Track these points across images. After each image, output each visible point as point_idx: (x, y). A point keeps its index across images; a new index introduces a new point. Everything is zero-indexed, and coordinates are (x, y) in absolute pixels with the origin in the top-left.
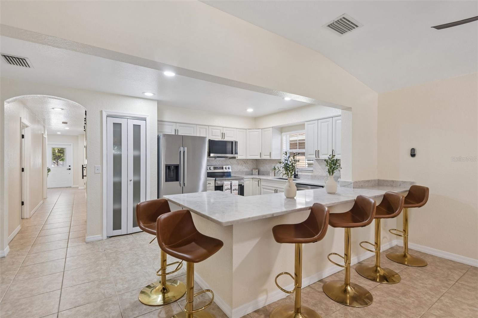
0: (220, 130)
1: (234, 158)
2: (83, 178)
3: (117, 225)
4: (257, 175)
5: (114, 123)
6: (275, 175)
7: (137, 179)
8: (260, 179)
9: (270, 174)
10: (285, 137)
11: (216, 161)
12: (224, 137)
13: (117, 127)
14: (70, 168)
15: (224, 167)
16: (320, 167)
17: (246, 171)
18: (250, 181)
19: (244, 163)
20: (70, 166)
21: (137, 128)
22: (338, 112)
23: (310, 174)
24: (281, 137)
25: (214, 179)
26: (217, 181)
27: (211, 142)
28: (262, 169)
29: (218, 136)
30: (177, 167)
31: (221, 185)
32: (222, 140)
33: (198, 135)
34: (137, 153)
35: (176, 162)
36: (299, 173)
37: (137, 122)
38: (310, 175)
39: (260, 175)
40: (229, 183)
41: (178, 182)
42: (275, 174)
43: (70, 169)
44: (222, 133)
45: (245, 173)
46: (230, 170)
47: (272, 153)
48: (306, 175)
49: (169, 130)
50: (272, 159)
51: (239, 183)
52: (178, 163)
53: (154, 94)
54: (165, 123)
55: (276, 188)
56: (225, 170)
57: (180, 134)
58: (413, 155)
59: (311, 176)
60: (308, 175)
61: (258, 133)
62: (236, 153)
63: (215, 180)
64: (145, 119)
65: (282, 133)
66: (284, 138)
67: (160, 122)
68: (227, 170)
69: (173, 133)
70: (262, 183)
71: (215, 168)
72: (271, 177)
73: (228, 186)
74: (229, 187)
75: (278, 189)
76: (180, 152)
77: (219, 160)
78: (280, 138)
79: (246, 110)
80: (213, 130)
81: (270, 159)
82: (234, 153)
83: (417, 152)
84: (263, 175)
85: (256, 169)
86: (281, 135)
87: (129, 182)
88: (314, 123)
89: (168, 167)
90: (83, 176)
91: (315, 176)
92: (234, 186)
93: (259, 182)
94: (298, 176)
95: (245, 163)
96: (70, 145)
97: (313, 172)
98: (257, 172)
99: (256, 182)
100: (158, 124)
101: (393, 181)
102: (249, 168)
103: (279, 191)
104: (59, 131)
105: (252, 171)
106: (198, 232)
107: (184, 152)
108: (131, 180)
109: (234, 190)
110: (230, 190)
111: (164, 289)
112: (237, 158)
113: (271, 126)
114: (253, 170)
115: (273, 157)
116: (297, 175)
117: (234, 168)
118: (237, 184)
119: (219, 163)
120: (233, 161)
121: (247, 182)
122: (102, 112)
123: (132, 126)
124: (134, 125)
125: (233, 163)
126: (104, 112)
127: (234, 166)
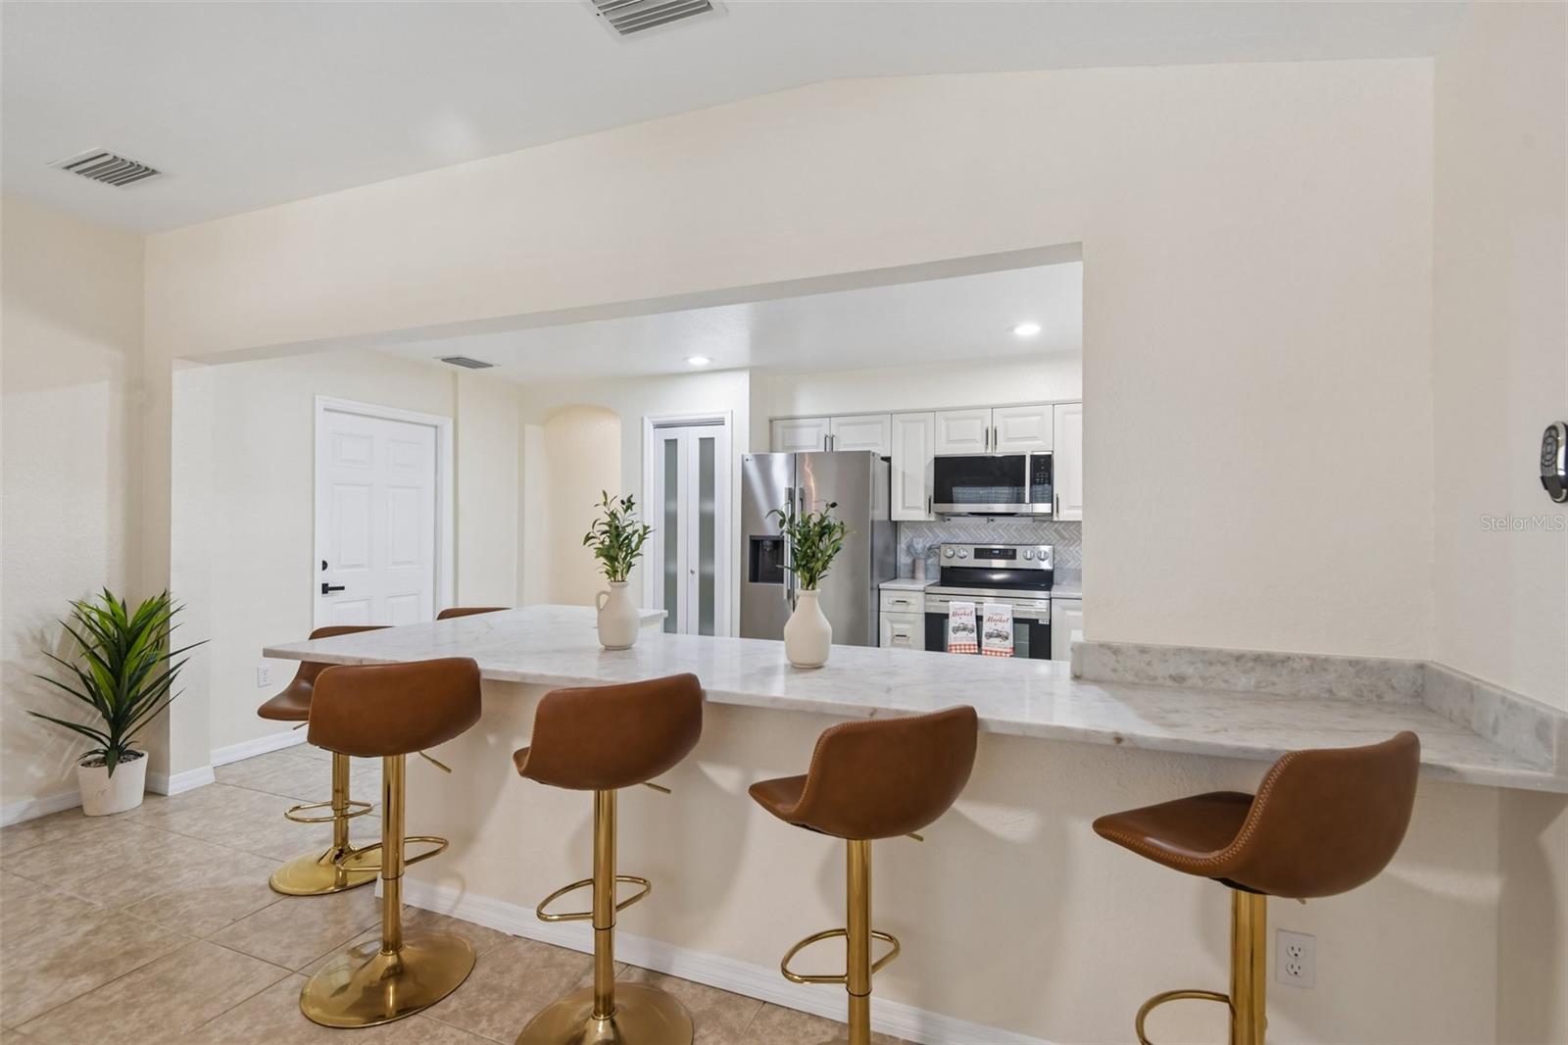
0: (982, 419)
5: (666, 441)
7: (707, 569)
13: (671, 445)
15: (1020, 551)
21: (707, 445)
27: (944, 463)
29: (973, 441)
30: (781, 544)
31: (945, 612)
32: (989, 452)
34: (706, 507)
37: (706, 432)
40: (968, 606)
44: (989, 429)
51: (1015, 612)
53: (710, 359)
56: (1019, 563)
57: (837, 450)
62: (1044, 497)
64: (721, 422)
69: (820, 448)
71: (980, 553)
73: (969, 618)
74: (972, 622)
80: (951, 423)
82: (1027, 500)
87: (689, 575)
92: (992, 620)
108: (694, 572)
109: (990, 636)
110: (975, 635)
112: (1055, 519)
117: (1070, 559)
118: (1010, 616)
119: (1006, 537)
120: (1063, 531)
121: (1070, 613)
122: (642, 419)
123: (698, 442)
124: (701, 439)
125: (1064, 538)
126: (646, 419)
127: (1071, 548)
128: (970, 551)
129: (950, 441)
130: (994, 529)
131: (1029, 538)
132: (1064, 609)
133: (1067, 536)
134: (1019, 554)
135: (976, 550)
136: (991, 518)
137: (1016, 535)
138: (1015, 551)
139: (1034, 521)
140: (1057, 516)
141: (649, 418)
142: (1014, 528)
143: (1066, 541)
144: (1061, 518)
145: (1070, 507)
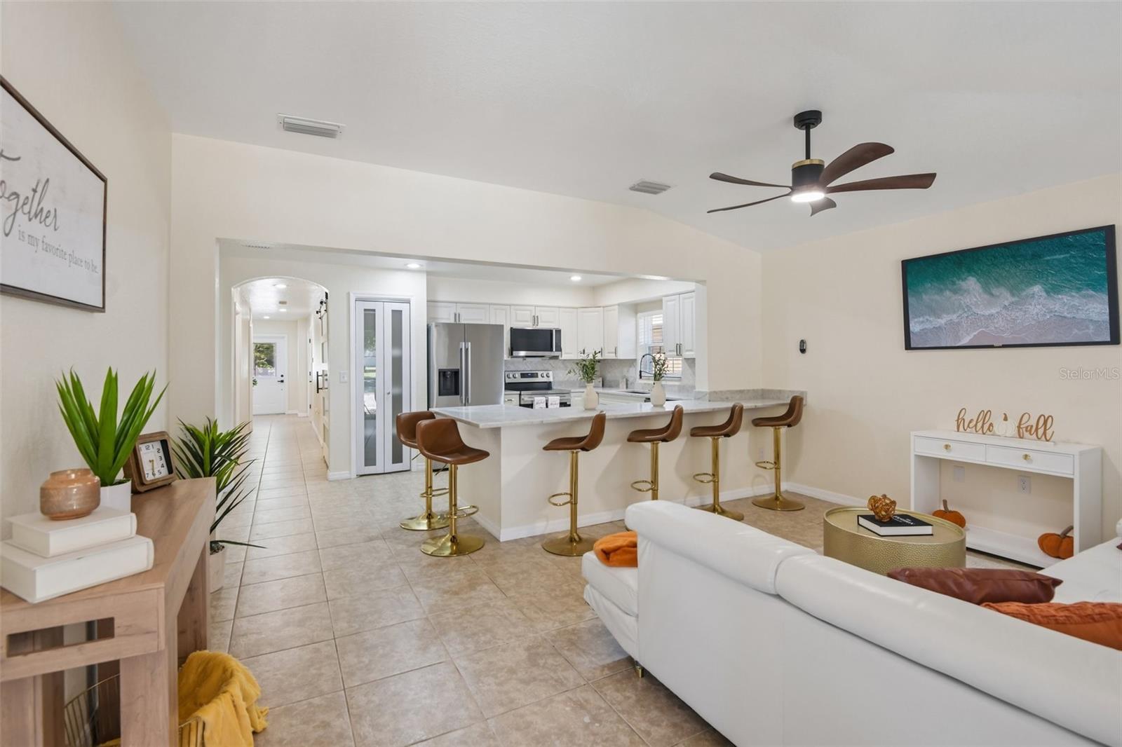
0: (530, 311)
1: (556, 357)
2: (318, 392)
3: (370, 459)
5: (366, 312)
6: (627, 387)
7: (397, 391)
9: (620, 385)
10: (643, 320)
11: (526, 364)
12: (536, 323)
13: (370, 316)
14: (282, 379)
15: (540, 373)
20: (282, 376)
21: (397, 315)
22: (691, 286)
23: (677, 383)
24: (636, 321)
25: (519, 392)
26: (522, 397)
27: (514, 332)
28: (610, 377)
29: (527, 321)
30: (456, 373)
31: (530, 403)
32: (535, 328)
33: (493, 323)
34: (397, 352)
35: (455, 367)
37: (397, 307)
39: (606, 387)
40: (543, 399)
41: (458, 397)
42: (627, 384)
43: (282, 381)
44: (534, 316)
45: (572, 384)
46: (551, 379)
47: (618, 348)
49: (446, 316)
51: (561, 400)
52: (459, 368)
53: (421, 264)
54: (439, 304)
56: (539, 379)
57: (462, 321)
58: (803, 351)
59: (679, 386)
61: (596, 313)
62: (559, 349)
63: (520, 395)
64: (408, 302)
65: (636, 313)
66: (641, 322)
67: (432, 303)
68: (545, 379)
69: (452, 321)
71: (523, 376)
72: (621, 390)
73: (543, 404)
74: (543, 406)
76: (461, 349)
77: (531, 362)
78: (634, 322)
79: (570, 277)
80: (518, 312)
82: (554, 350)
83: (809, 347)
84: (610, 387)
85: (600, 377)
86: (636, 317)
87: (386, 396)
88: (674, 300)
89: (442, 373)
90: (318, 389)
92: (551, 404)
96: (283, 337)
97: (680, 381)
100: (427, 306)
101: (780, 391)
104: (267, 315)
106: (464, 445)
107: (467, 350)
108: (389, 393)
111: (430, 515)
112: (560, 358)
113: (617, 303)
115: (621, 356)
117: (556, 376)
118: (558, 402)
119: (534, 367)
120: (554, 363)
121: (576, 398)
122: (349, 294)
123: (391, 312)
124: (393, 311)
125: (554, 367)
126: (351, 294)
127: (556, 372)
128: (518, 375)
129: (517, 321)
131: (540, 367)
133: (556, 366)
134: (539, 375)
135: (521, 374)
138: (537, 374)
139: (544, 360)
141: (354, 294)
142: (535, 363)
143: (556, 368)
144: (563, 358)
145: (566, 353)
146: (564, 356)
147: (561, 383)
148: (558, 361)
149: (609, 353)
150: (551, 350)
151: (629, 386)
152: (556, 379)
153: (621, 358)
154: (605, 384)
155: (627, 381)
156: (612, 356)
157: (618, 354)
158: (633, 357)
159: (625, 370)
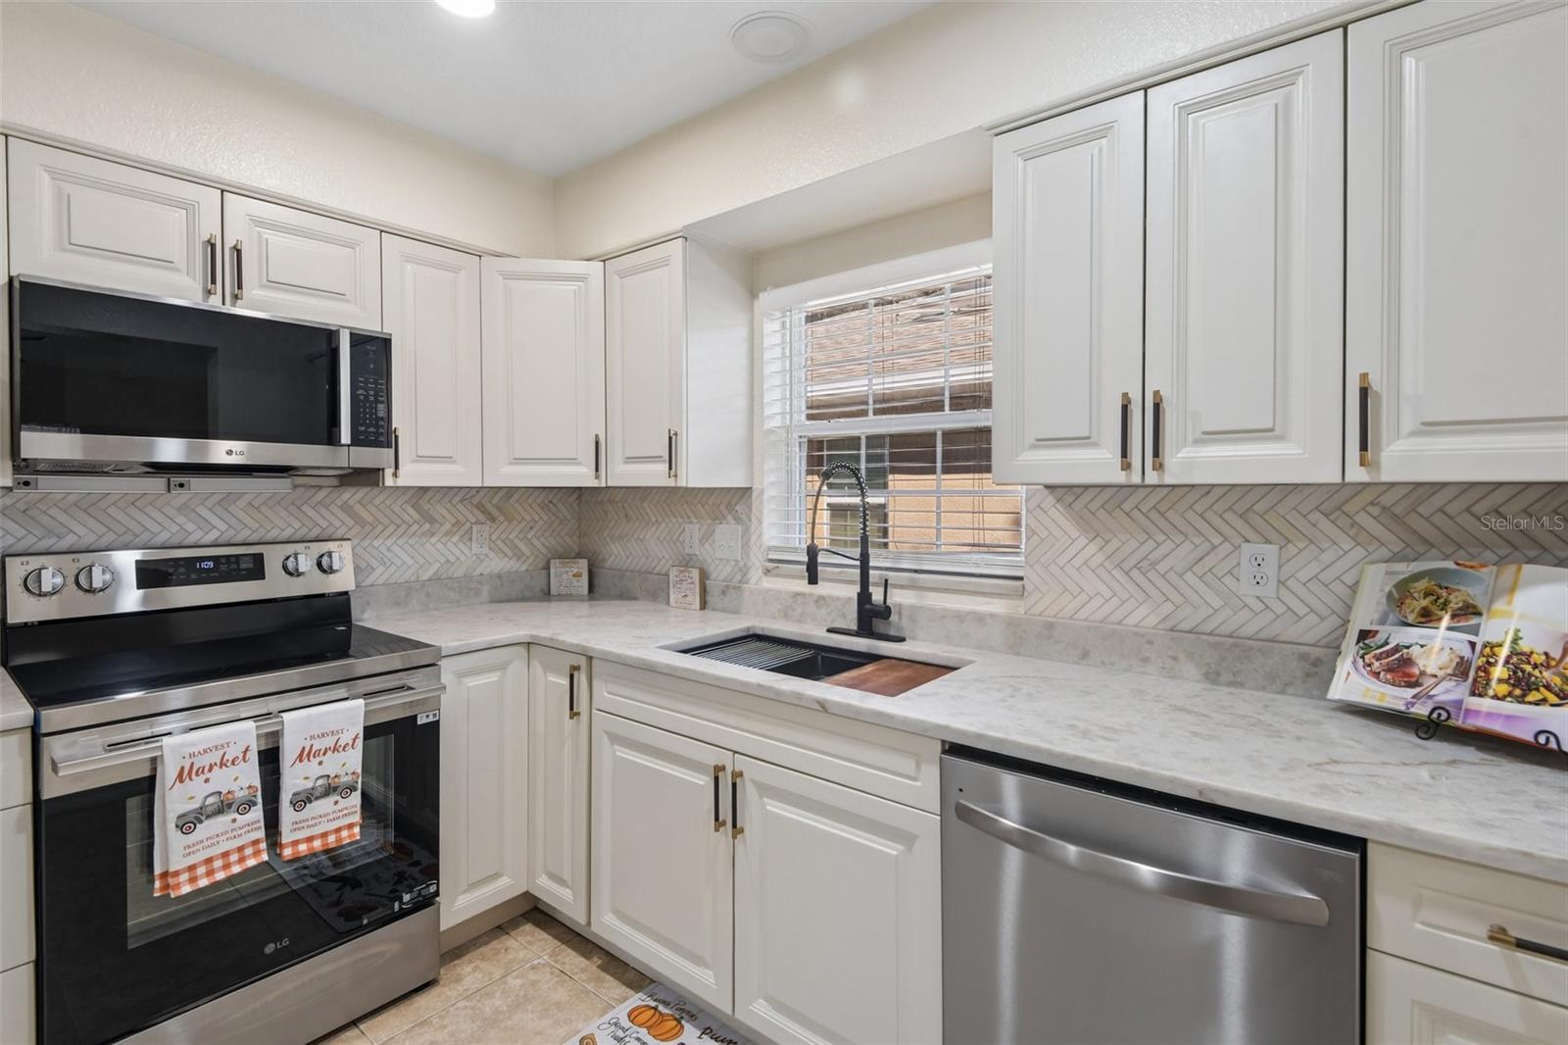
0: (190, 208)
1: (368, 477)
4: (578, 598)
8: (590, 658)
11: (186, 509)
15: (274, 557)
16: (1093, 548)
17: (499, 576)
18: (502, 667)
19: (482, 518)
24: (752, 322)
28: (617, 555)
29: (167, 263)
31: (132, 777)
36: (896, 598)
38: (992, 615)
39: (611, 599)
42: (704, 591)
44: (213, 245)
45: (485, 590)
46: (342, 581)
47: (682, 438)
48: (960, 617)
50: (682, 483)
55: (725, 758)
56: (278, 588)
59: (1011, 623)
60: (980, 618)
61: (574, 286)
62: (375, 430)
63: (37, 734)
65: (753, 294)
68: (309, 586)
70: (605, 693)
71: (167, 576)
74: (248, 777)
75: (742, 763)
77: (227, 498)
81: (671, 483)
82: (346, 438)
84: (624, 594)
85: (579, 556)
86: (751, 307)
91: (1050, 626)
93: (582, 679)
94: (894, 618)
95: (493, 520)
97: (1022, 594)
98: (578, 575)
99: (552, 678)
102: (528, 552)
103: (755, 783)
105: (547, 568)
112: (389, 481)
113: (677, 222)
114: (555, 565)
115: (694, 475)
116: (885, 612)
117: (375, 564)
119: (223, 527)
120: (358, 508)
121: (472, 682)
125: (360, 522)
127: (376, 543)
128: (123, 569)
129: (73, 246)
130: (183, 508)
131: (284, 524)
132: (461, 675)
133: (369, 518)
134: (271, 567)
136: (176, 479)
137: (247, 520)
138: (259, 559)
139: (295, 487)
140: (395, 475)
142: (242, 503)
143: (368, 528)
144: (403, 481)
145: (421, 458)
146: (412, 473)
147: (403, 595)
148: (376, 491)
149: (630, 460)
150: (331, 439)
151: (710, 599)
152: (380, 575)
153: (694, 482)
154: (601, 581)
155: (704, 576)
156: (654, 475)
157: (682, 470)
158: (736, 480)
159: (694, 530)
